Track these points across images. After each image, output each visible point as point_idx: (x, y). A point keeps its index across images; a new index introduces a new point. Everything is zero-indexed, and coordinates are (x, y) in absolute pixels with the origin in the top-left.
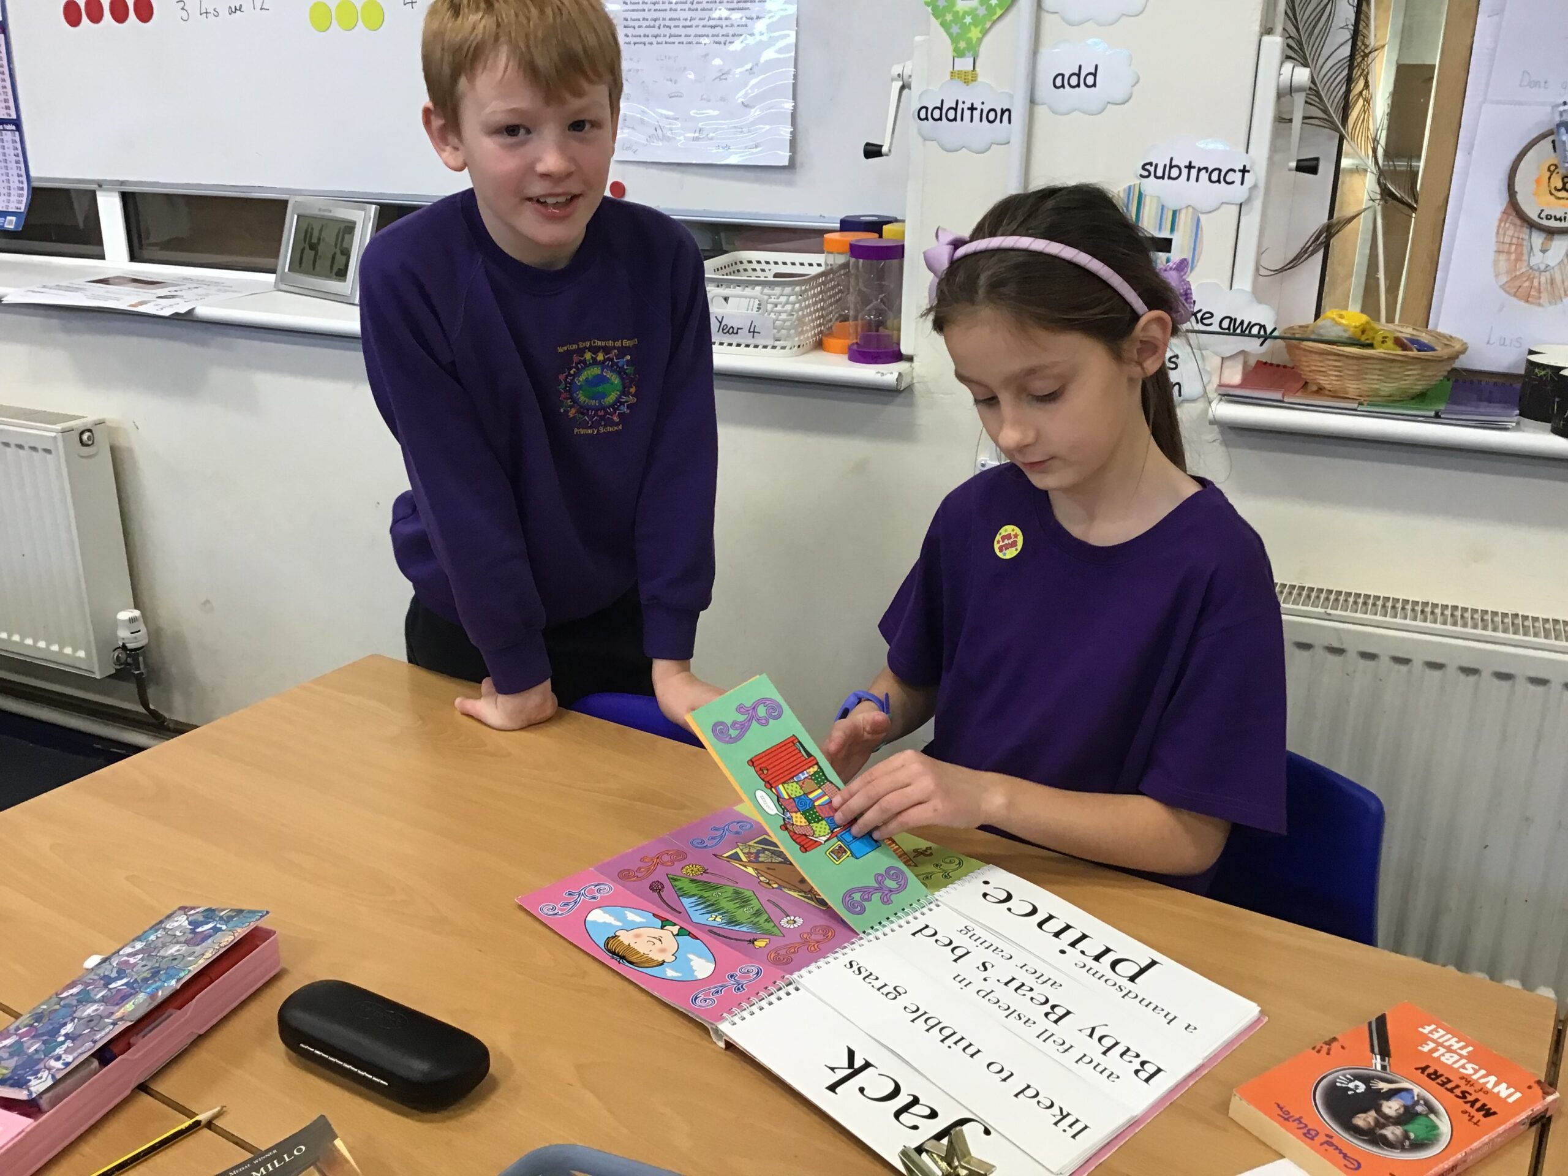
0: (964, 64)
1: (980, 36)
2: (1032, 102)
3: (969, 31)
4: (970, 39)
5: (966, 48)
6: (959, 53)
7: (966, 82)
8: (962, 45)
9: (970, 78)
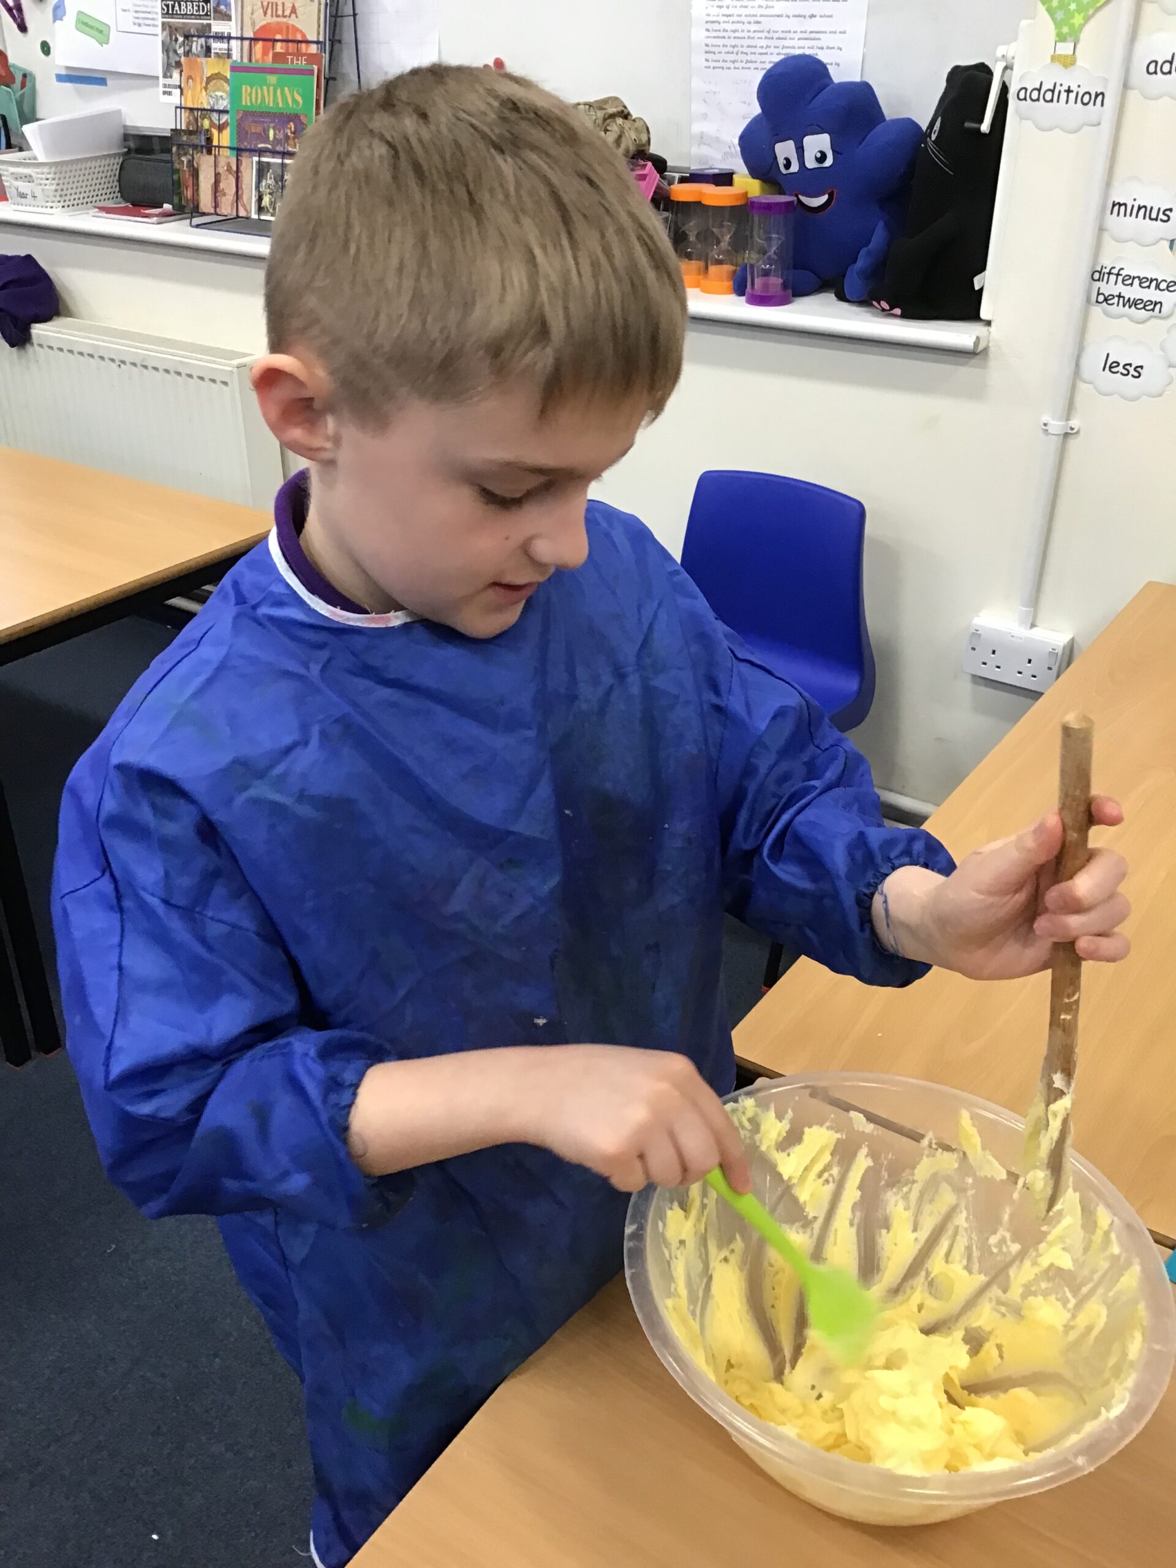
0: (1065, 49)
1: (1082, 22)
2: (1126, 86)
3: (1073, 17)
4: (1073, 25)
5: (1068, 34)
6: (1061, 38)
7: (1066, 66)
8: (1065, 30)
9: (1069, 61)
